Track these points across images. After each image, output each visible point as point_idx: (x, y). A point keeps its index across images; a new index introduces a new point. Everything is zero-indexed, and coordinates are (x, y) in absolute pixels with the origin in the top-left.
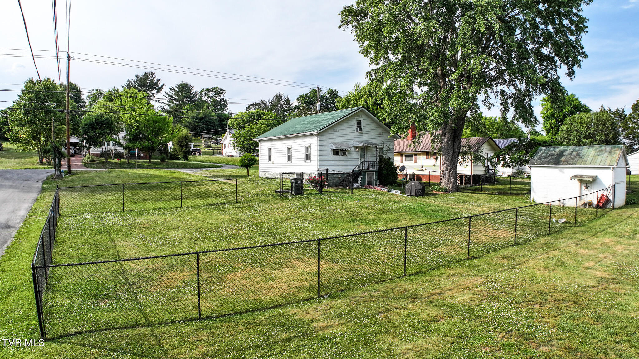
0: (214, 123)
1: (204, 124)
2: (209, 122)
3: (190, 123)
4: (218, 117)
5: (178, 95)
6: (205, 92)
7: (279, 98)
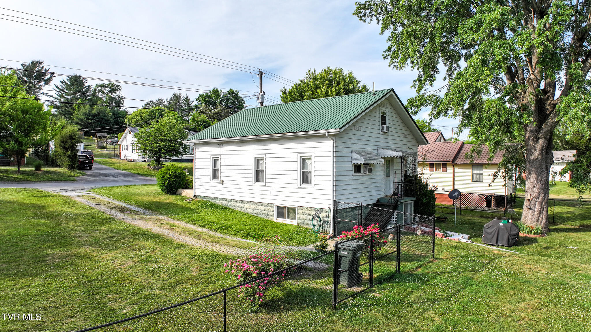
0: (108, 120)
1: (98, 121)
2: (103, 119)
3: (82, 120)
4: (114, 114)
5: (69, 89)
6: (99, 88)
7: (178, 97)
